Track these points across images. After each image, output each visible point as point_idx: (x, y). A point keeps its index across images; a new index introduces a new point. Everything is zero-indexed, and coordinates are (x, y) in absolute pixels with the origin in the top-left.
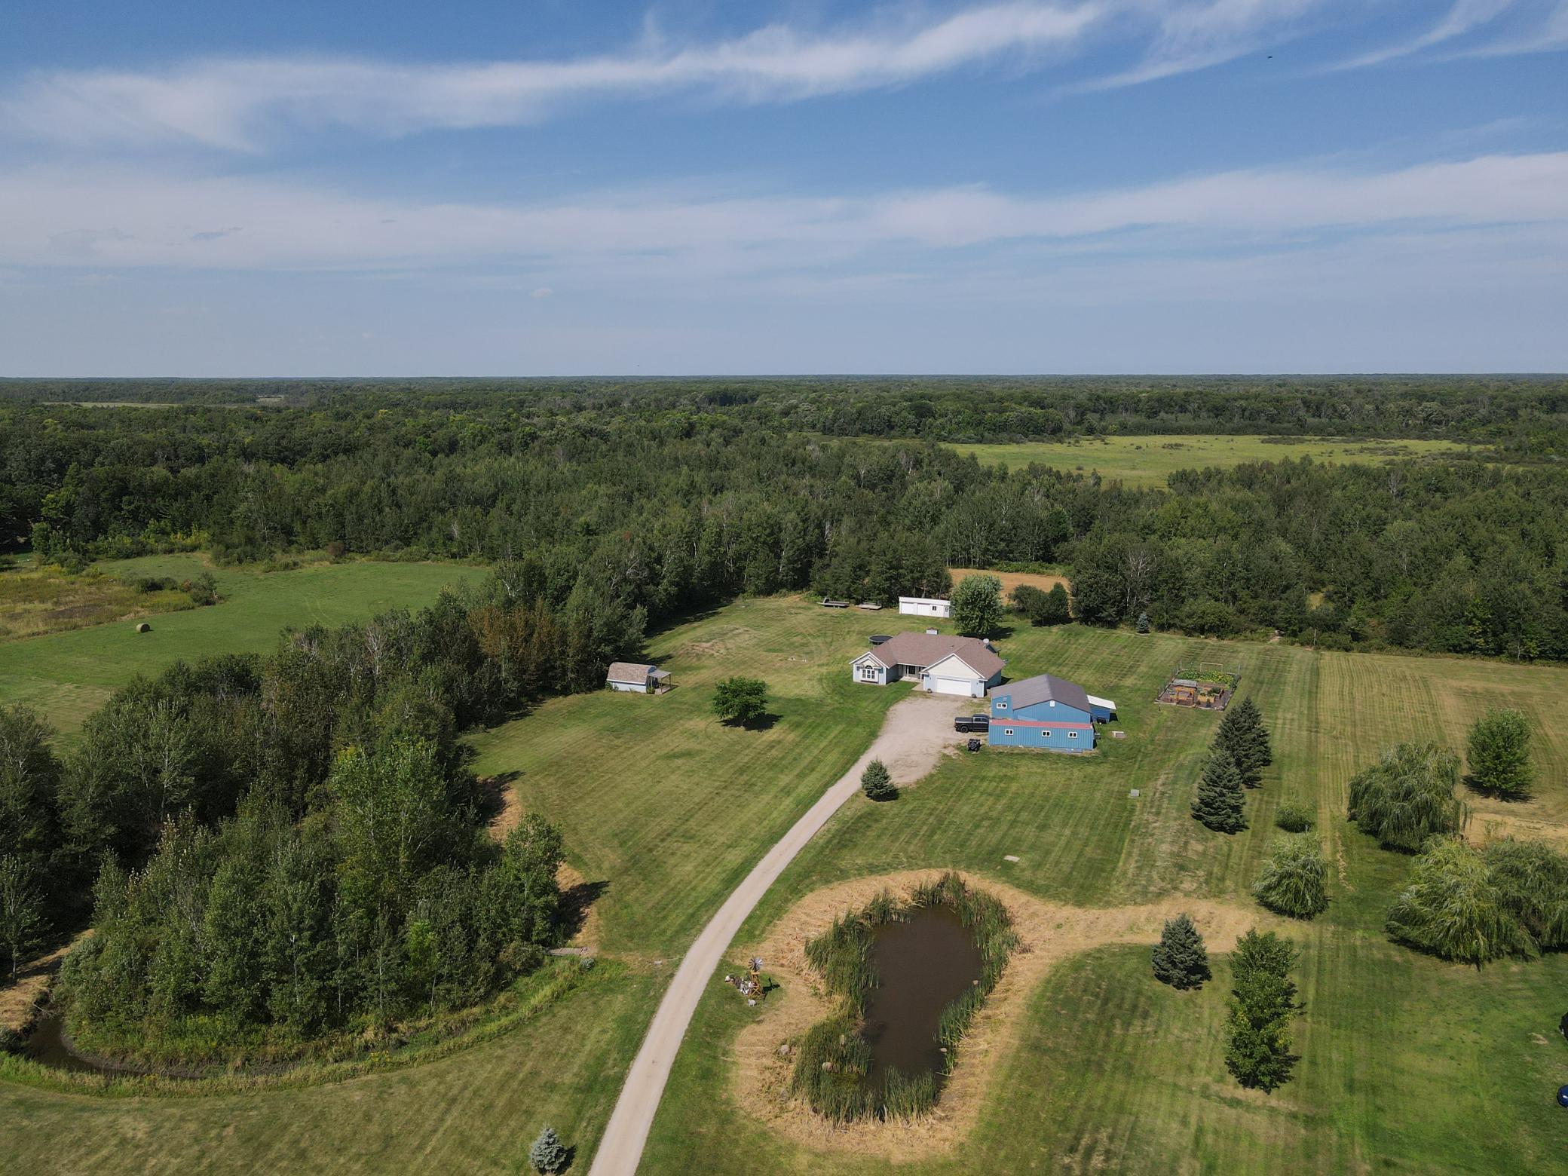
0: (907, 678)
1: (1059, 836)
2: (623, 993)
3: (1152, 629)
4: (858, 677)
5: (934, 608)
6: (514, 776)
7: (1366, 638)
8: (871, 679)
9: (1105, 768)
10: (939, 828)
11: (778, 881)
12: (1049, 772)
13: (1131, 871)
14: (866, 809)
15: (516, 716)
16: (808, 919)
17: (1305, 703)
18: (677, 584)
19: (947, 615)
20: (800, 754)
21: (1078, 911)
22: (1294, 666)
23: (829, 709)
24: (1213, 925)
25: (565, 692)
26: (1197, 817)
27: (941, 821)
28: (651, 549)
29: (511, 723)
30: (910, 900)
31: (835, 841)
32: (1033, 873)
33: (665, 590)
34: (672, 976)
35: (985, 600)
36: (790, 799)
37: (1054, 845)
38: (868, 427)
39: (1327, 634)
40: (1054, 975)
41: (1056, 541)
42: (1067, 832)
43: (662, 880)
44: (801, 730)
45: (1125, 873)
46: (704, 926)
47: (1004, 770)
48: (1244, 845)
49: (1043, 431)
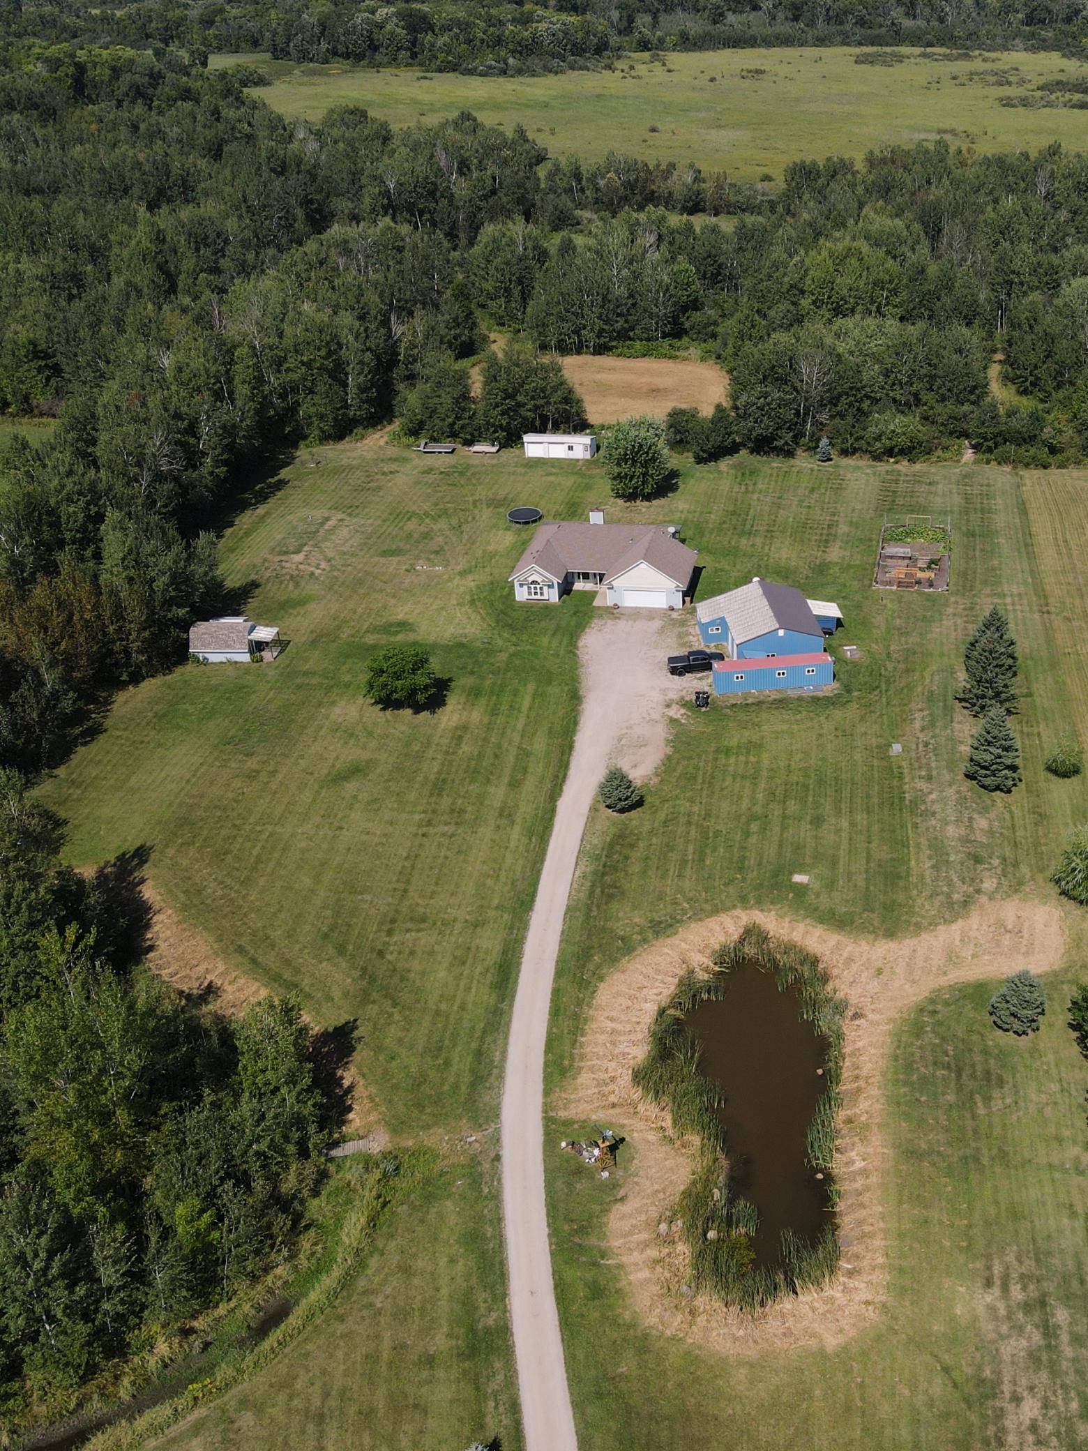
0: (579, 586)
1: (838, 831)
2: (449, 1196)
3: (834, 454)
4: (521, 595)
5: (571, 448)
6: (141, 855)
7: (1062, 451)
8: (538, 597)
9: (853, 711)
10: (706, 846)
11: (559, 974)
12: (795, 727)
13: (928, 874)
14: (613, 830)
15: (84, 734)
16: (613, 1025)
17: (1026, 565)
18: (226, 463)
19: (588, 456)
20: (499, 746)
21: (892, 945)
22: (999, 501)
23: (503, 657)
24: (1025, 933)
25: (136, 679)
26: (970, 776)
27: (704, 834)
28: (177, 416)
29: (81, 750)
30: (712, 965)
31: (598, 891)
32: (829, 897)
33: (211, 473)
34: (498, 1158)
35: (647, 453)
36: (517, 829)
37: (837, 847)
38: (341, 49)
39: (1024, 448)
40: (898, 1047)
41: (685, 309)
42: (845, 824)
43: (418, 1001)
44: (483, 701)
45: (922, 877)
46: (502, 1068)
47: (747, 733)
48: (1023, 807)
49: (585, 51)
